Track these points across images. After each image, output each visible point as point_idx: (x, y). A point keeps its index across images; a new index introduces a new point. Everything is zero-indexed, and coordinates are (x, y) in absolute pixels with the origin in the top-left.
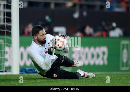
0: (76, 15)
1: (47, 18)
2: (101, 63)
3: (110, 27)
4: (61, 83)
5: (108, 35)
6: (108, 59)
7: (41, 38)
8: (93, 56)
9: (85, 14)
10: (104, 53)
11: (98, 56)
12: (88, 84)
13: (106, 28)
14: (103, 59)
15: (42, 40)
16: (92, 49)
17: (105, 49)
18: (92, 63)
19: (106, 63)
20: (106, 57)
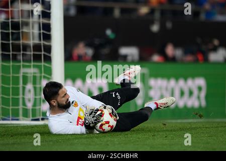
0: (155, 28)
1: (109, 32)
2: (196, 104)
3: (210, 47)
4: (131, 137)
5: (206, 60)
6: (207, 97)
7: (63, 101)
8: (182, 93)
9: (169, 25)
10: (200, 89)
11: (191, 93)
12: (175, 138)
13: (204, 48)
14: (199, 98)
15: (65, 103)
16: (181, 82)
17: (201, 82)
18: (181, 104)
19: (204, 103)
20: (203, 94)
